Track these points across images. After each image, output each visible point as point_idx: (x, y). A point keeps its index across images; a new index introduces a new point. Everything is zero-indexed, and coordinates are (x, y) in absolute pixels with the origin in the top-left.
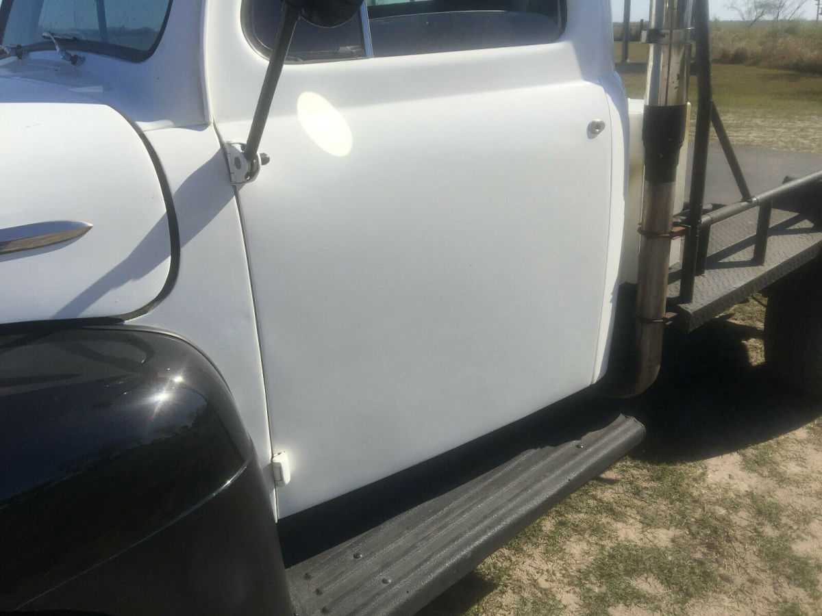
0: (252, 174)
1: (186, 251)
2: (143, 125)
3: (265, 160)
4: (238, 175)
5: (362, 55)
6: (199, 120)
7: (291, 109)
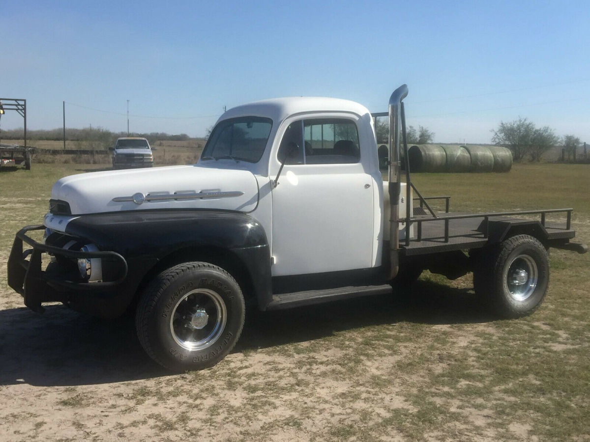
0: (275, 186)
1: (260, 201)
2: (255, 175)
3: (279, 184)
4: (273, 186)
5: (303, 164)
6: (266, 175)
7: (285, 174)
